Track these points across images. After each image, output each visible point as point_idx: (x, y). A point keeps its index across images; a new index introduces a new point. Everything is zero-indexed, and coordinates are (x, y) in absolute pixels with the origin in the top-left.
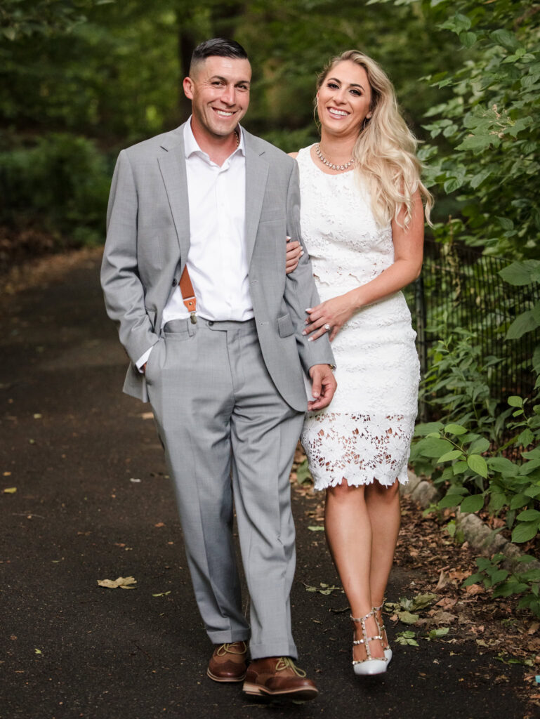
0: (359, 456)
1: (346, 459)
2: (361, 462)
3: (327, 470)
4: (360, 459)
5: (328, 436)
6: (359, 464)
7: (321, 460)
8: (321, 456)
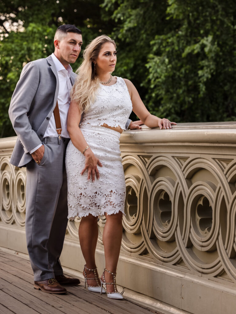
0: (112, 202)
1: (106, 204)
2: (113, 204)
3: (98, 208)
4: (113, 203)
5: (99, 194)
6: (112, 205)
7: (96, 204)
8: (96, 202)
